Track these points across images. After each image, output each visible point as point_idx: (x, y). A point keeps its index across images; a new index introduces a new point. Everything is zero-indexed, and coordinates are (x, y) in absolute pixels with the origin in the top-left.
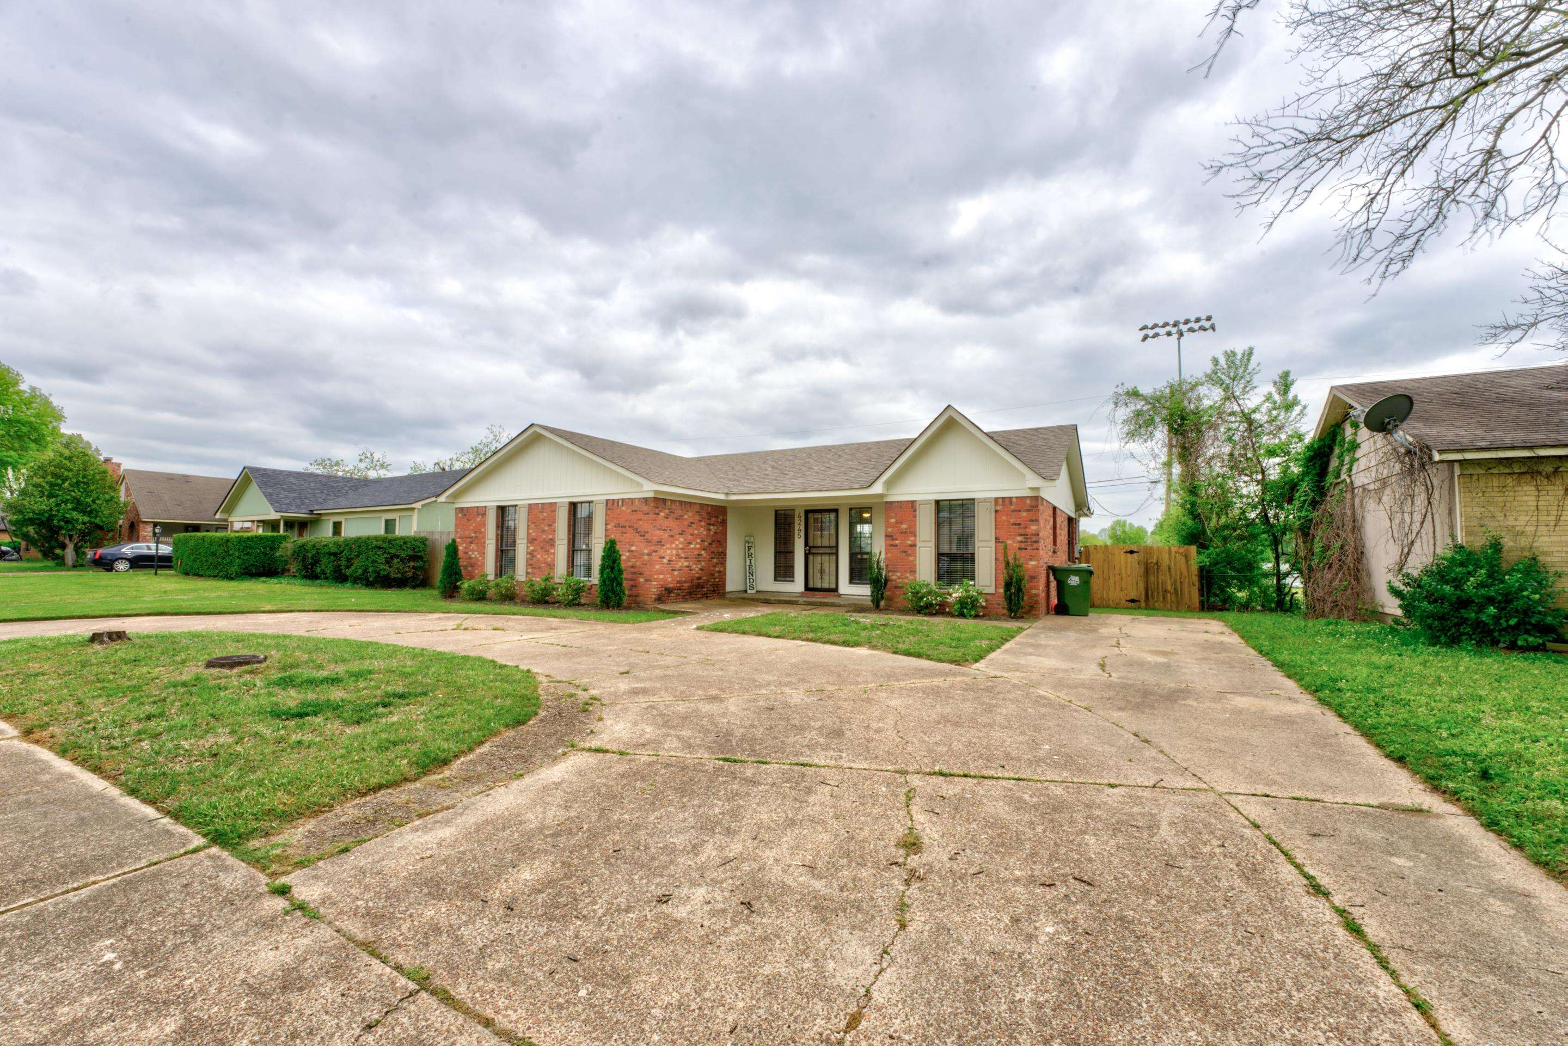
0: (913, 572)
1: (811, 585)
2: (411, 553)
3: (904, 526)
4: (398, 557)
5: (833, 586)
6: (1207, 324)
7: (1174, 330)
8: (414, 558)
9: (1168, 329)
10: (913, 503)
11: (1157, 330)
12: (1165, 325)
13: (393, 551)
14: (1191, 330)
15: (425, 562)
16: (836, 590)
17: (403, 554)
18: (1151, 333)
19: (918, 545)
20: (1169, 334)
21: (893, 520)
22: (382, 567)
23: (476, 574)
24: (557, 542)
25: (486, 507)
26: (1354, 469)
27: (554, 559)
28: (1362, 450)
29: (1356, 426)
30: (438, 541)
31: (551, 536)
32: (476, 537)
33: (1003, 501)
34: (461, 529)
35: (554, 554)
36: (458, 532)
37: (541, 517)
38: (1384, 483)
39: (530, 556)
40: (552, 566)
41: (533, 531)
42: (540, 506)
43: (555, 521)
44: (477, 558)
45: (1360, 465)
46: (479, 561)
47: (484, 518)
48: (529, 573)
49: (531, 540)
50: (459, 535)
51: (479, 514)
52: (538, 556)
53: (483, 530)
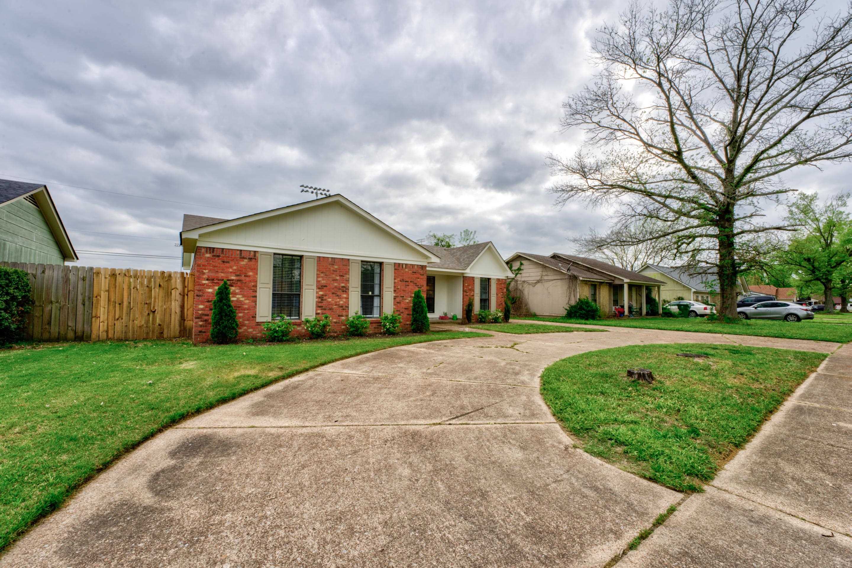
3: (470, 287)
10: (473, 278)
12: (311, 188)
18: (305, 189)
19: (475, 295)
21: (466, 284)
23: (240, 317)
24: (351, 289)
25: (255, 252)
26: (518, 275)
27: (347, 302)
28: (524, 271)
29: (521, 264)
30: (35, 276)
31: (343, 285)
32: (238, 280)
33: (498, 280)
34: (210, 270)
35: (347, 298)
36: (204, 274)
37: (332, 269)
38: (538, 282)
39: (320, 300)
40: (345, 308)
41: (323, 280)
42: (330, 259)
43: (347, 272)
44: (240, 302)
45: (523, 275)
46: (245, 304)
47: (253, 263)
48: (319, 314)
49: (321, 287)
50: (205, 276)
51: (244, 258)
52: (330, 300)
53: (251, 274)
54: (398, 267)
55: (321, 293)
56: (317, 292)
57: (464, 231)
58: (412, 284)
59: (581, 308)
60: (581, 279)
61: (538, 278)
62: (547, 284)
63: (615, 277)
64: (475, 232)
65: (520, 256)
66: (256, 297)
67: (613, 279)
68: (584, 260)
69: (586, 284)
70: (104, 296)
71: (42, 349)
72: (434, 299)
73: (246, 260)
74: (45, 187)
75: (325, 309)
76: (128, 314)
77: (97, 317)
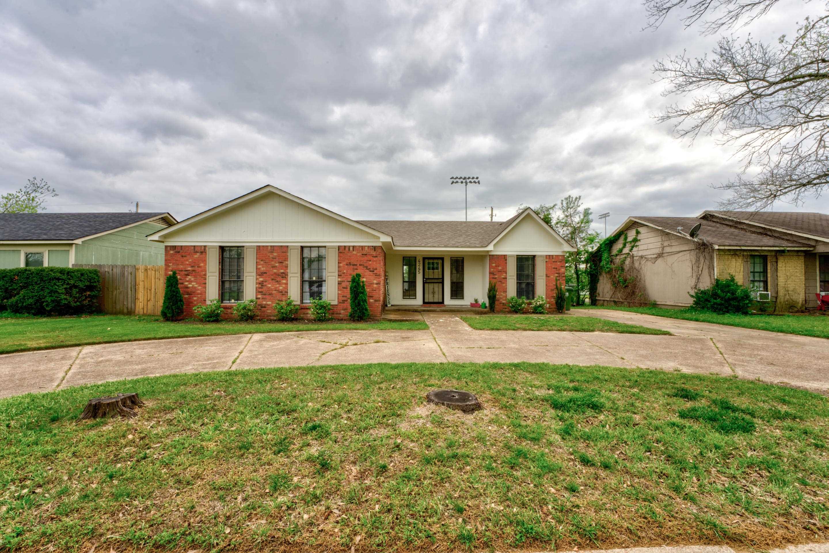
0: (505, 291)
1: (426, 301)
2: (88, 283)
3: (500, 268)
4: (76, 287)
5: (441, 301)
6: (477, 181)
7: (464, 181)
8: (90, 288)
9: (462, 180)
10: (505, 256)
11: (457, 180)
12: (461, 178)
13: (72, 282)
14: (471, 182)
15: (99, 291)
16: (443, 302)
17: (81, 285)
18: (455, 181)
19: (508, 277)
20: (462, 182)
21: (494, 265)
22: (63, 296)
23: (195, 301)
24: (290, 275)
25: (205, 246)
26: (635, 249)
27: (287, 288)
28: (642, 242)
29: (638, 233)
30: (109, 273)
31: (282, 271)
32: (193, 271)
33: (549, 257)
34: (173, 264)
35: (286, 284)
36: (169, 266)
37: (271, 256)
38: (660, 255)
39: (260, 286)
40: (285, 293)
41: (263, 267)
42: (269, 248)
43: (286, 259)
44: (195, 288)
45: (641, 247)
46: (198, 290)
47: (203, 255)
48: (259, 298)
49: (260, 274)
50: (170, 268)
51: (197, 252)
52: (270, 286)
53: (202, 265)
54: (342, 250)
55: (261, 279)
56: (257, 279)
57: (566, 199)
58: (362, 267)
59: (715, 295)
60: (716, 247)
61: (658, 251)
62: (670, 259)
63: (817, 241)
64: (580, 197)
65: (635, 222)
66: (205, 284)
67: (813, 243)
68: (753, 215)
69: (735, 255)
70: (141, 283)
71: (107, 317)
72: (462, 283)
73: (198, 254)
74: (168, 213)
75: (265, 294)
76: (155, 297)
77: (138, 299)
